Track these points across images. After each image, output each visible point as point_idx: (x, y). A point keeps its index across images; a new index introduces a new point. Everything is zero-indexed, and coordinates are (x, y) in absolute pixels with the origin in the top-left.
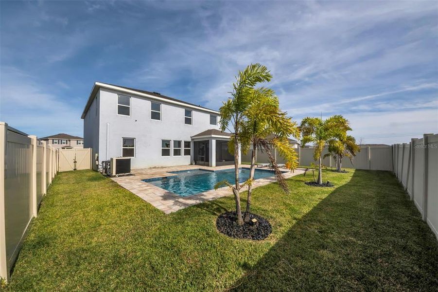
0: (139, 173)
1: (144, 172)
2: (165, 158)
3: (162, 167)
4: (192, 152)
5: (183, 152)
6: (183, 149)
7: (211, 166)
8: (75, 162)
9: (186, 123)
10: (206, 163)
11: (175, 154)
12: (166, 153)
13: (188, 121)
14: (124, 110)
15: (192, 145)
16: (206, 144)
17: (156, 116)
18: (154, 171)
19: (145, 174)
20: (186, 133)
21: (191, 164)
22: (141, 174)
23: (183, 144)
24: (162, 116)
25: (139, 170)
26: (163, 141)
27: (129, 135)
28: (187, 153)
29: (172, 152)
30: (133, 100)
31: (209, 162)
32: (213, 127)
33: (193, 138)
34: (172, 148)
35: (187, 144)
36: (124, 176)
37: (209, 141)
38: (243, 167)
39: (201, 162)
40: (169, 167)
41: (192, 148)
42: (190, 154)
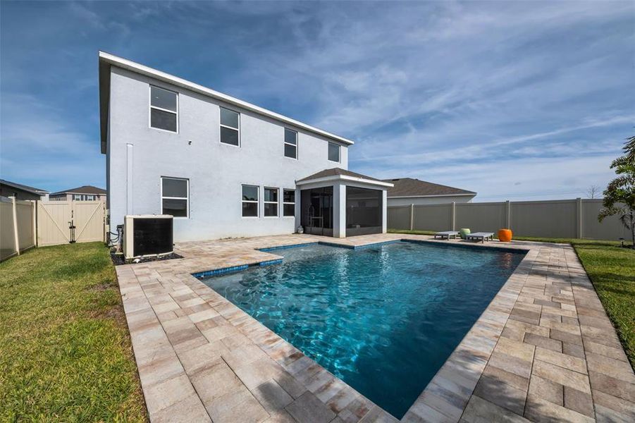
0: (193, 252)
1: (205, 249)
2: (248, 220)
3: (244, 239)
4: (297, 210)
5: (281, 209)
6: (281, 203)
7: (338, 236)
8: (72, 227)
9: (285, 155)
10: (326, 230)
11: (267, 214)
12: (249, 210)
13: (291, 152)
14: (164, 120)
15: (297, 196)
16: (328, 192)
17: (230, 136)
18: (229, 246)
19: (206, 256)
20: (287, 175)
21: (297, 232)
22: (198, 254)
23: (281, 196)
24: (243, 137)
25: (196, 244)
26: (245, 188)
27: (176, 172)
28: (289, 211)
29: (261, 209)
30: (182, 100)
31: (332, 227)
32: (333, 165)
33: (300, 183)
34: (261, 203)
35: (289, 195)
36: (154, 259)
37: (332, 187)
38: (404, 238)
39: (315, 229)
40: (257, 238)
41: (297, 203)
42: (293, 214)
